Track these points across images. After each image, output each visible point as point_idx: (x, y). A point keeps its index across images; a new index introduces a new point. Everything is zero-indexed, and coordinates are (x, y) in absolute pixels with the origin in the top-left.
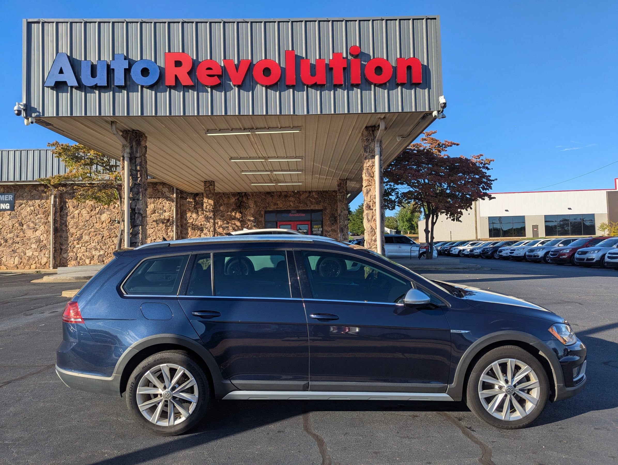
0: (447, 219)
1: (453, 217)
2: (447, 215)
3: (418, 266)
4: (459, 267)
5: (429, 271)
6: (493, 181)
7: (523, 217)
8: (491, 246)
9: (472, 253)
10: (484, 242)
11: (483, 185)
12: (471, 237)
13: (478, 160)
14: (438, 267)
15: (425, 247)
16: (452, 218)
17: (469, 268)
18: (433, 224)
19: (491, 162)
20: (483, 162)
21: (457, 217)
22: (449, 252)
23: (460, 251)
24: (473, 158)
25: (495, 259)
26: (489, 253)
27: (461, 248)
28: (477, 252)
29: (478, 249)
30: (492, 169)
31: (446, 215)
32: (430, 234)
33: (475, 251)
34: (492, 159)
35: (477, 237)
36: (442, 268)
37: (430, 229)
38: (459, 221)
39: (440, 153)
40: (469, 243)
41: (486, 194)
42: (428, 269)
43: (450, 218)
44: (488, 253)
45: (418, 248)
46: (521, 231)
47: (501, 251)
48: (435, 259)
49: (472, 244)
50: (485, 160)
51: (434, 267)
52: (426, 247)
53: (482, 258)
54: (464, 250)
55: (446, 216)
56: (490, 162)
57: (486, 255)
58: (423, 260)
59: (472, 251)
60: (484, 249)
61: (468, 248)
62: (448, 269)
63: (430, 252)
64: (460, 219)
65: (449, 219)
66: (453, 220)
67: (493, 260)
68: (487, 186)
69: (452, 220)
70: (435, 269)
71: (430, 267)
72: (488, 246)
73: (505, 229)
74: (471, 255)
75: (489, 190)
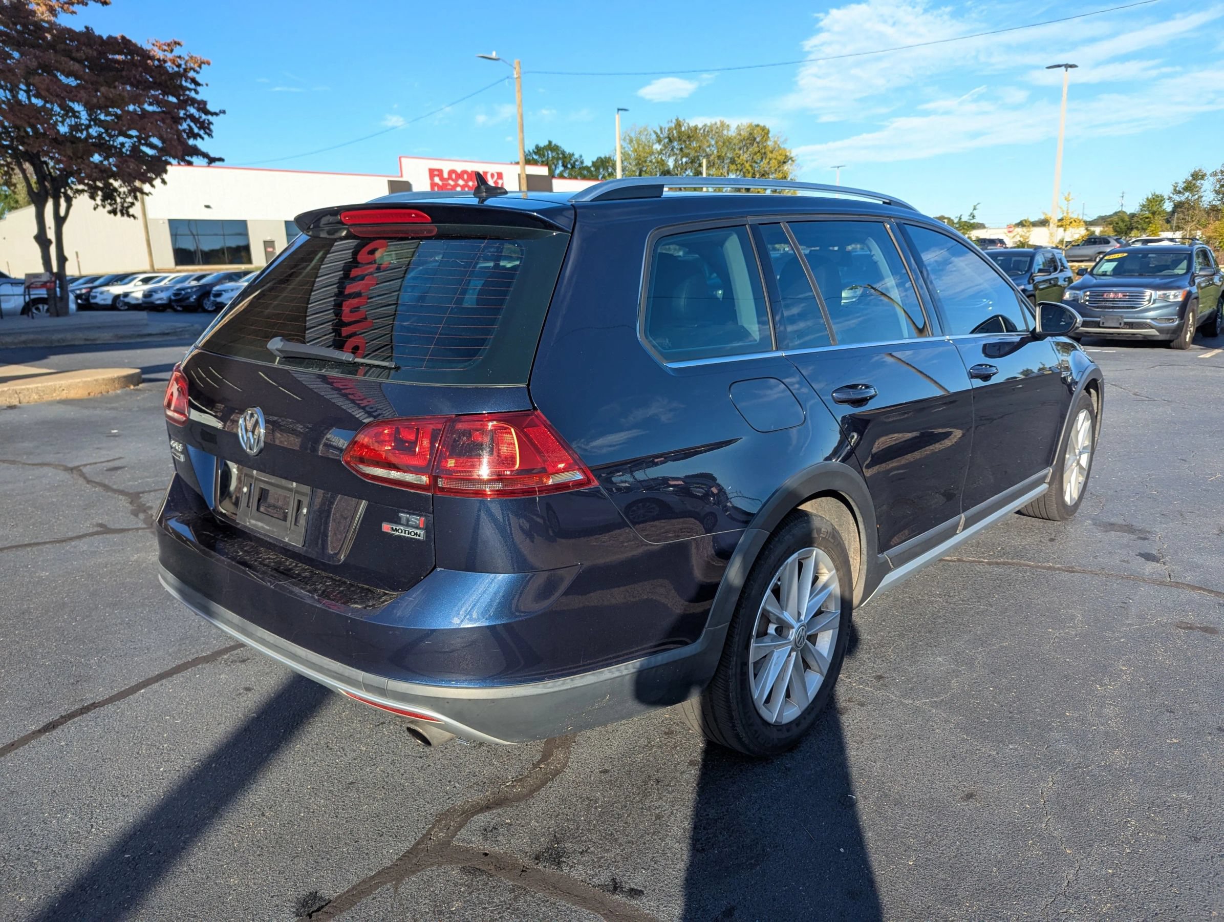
0: (95, 209)
1: (110, 204)
2: (95, 199)
3: (31, 337)
4: (150, 332)
5: (64, 347)
6: (216, 114)
7: (243, 224)
8: (194, 283)
9: (148, 300)
10: (173, 275)
11: (189, 125)
12: (137, 262)
13: (170, 56)
14: (93, 335)
15: (44, 285)
16: (109, 208)
17: (174, 333)
18: (60, 221)
19: (203, 66)
20: (182, 62)
21: (122, 206)
22: (87, 299)
23: (117, 297)
24: (156, 49)
25: (205, 311)
26: (192, 300)
27: (117, 290)
28: (161, 298)
29: (162, 289)
30: (207, 85)
31: (93, 197)
32: (53, 249)
33: (156, 296)
34: (205, 59)
35: (152, 266)
36: (106, 336)
37: (51, 234)
38: (129, 215)
39: (55, 15)
40: (135, 278)
41: (196, 151)
42: (64, 340)
43: (104, 207)
44: (188, 298)
45: (20, 290)
46: (242, 253)
47: (219, 294)
48: (73, 314)
49: (146, 281)
50: (187, 58)
51: (80, 335)
52: (46, 283)
53: (176, 311)
54: (126, 295)
55: (92, 203)
56: (200, 67)
57: (184, 304)
58: (42, 320)
59: (148, 295)
60: (178, 290)
61: (137, 290)
62: (122, 337)
63: (61, 298)
64: (131, 211)
65: (100, 209)
66: (114, 212)
67: (203, 315)
68: (200, 128)
69: (110, 212)
70: (86, 340)
71: (69, 336)
72: (186, 284)
73: (206, 248)
74: (148, 305)
75: (203, 138)
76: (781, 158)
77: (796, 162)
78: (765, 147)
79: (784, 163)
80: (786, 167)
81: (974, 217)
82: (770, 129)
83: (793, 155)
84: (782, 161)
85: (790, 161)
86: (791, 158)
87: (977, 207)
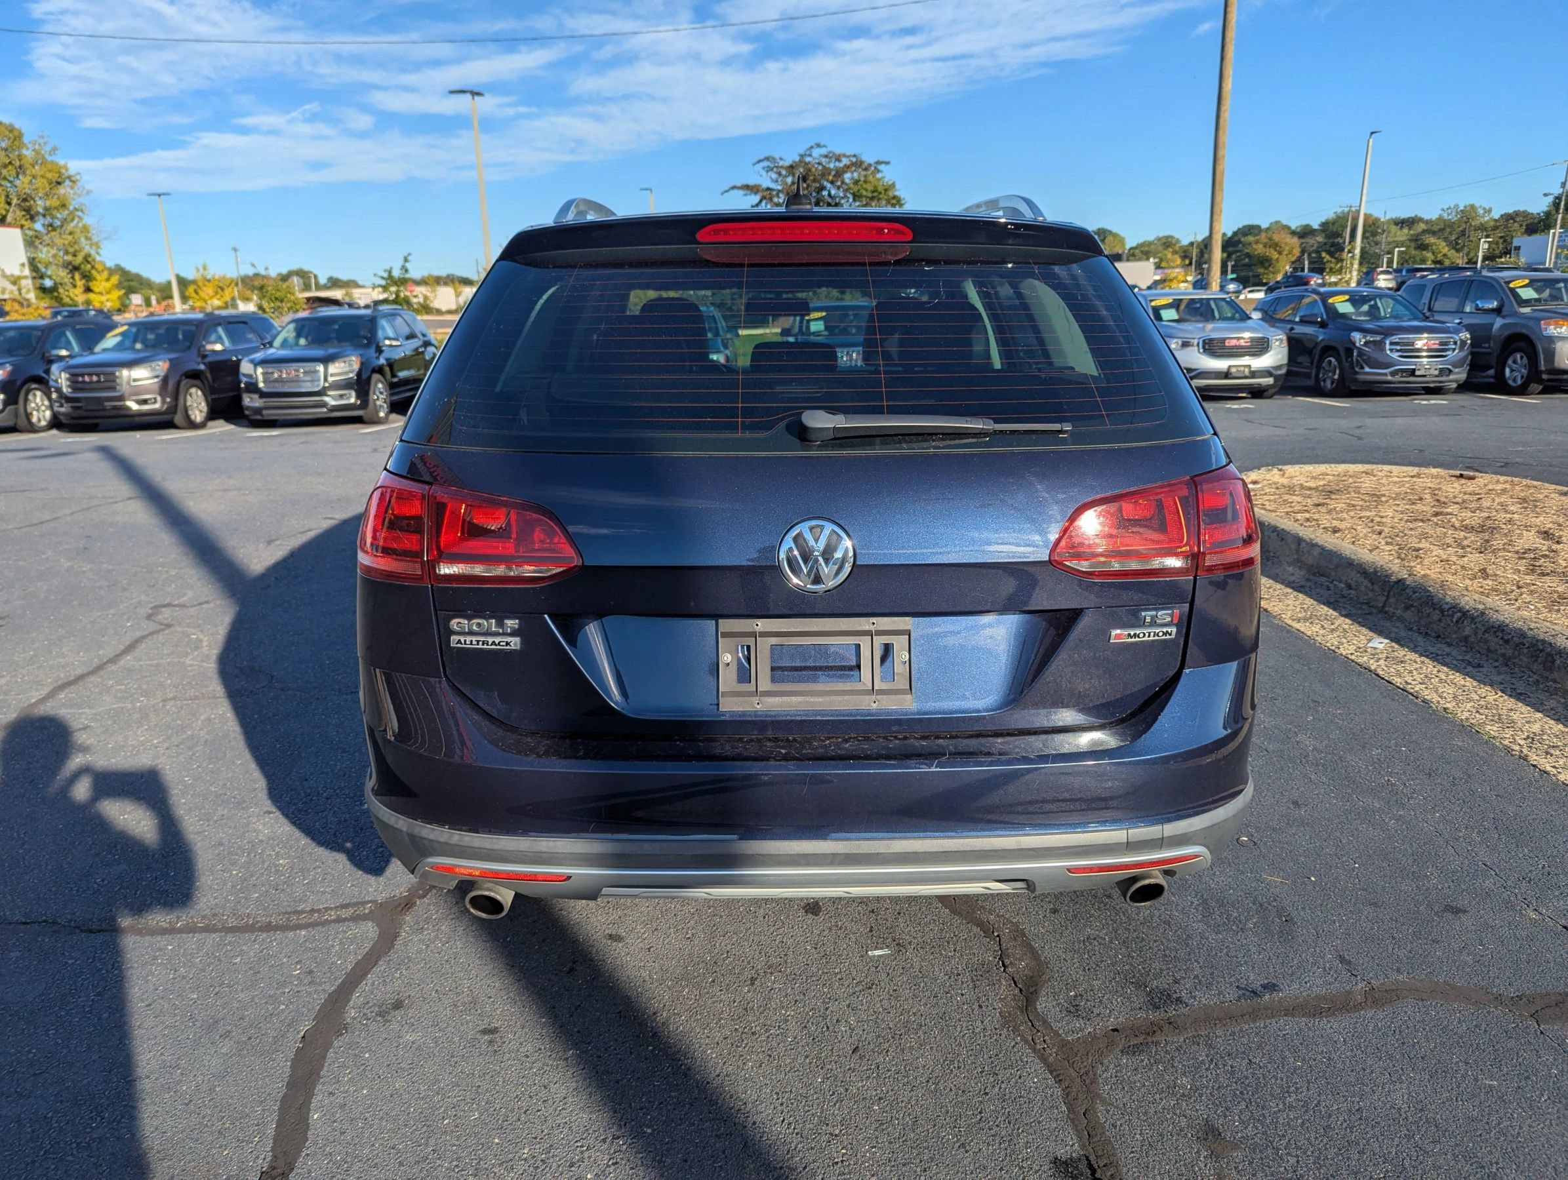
76: (53, 176)
77: (79, 183)
78: (20, 157)
79: (59, 183)
80: (61, 190)
81: (406, 271)
82: (23, 131)
83: (72, 172)
84: (54, 180)
85: (67, 182)
86: (69, 178)
87: (410, 258)
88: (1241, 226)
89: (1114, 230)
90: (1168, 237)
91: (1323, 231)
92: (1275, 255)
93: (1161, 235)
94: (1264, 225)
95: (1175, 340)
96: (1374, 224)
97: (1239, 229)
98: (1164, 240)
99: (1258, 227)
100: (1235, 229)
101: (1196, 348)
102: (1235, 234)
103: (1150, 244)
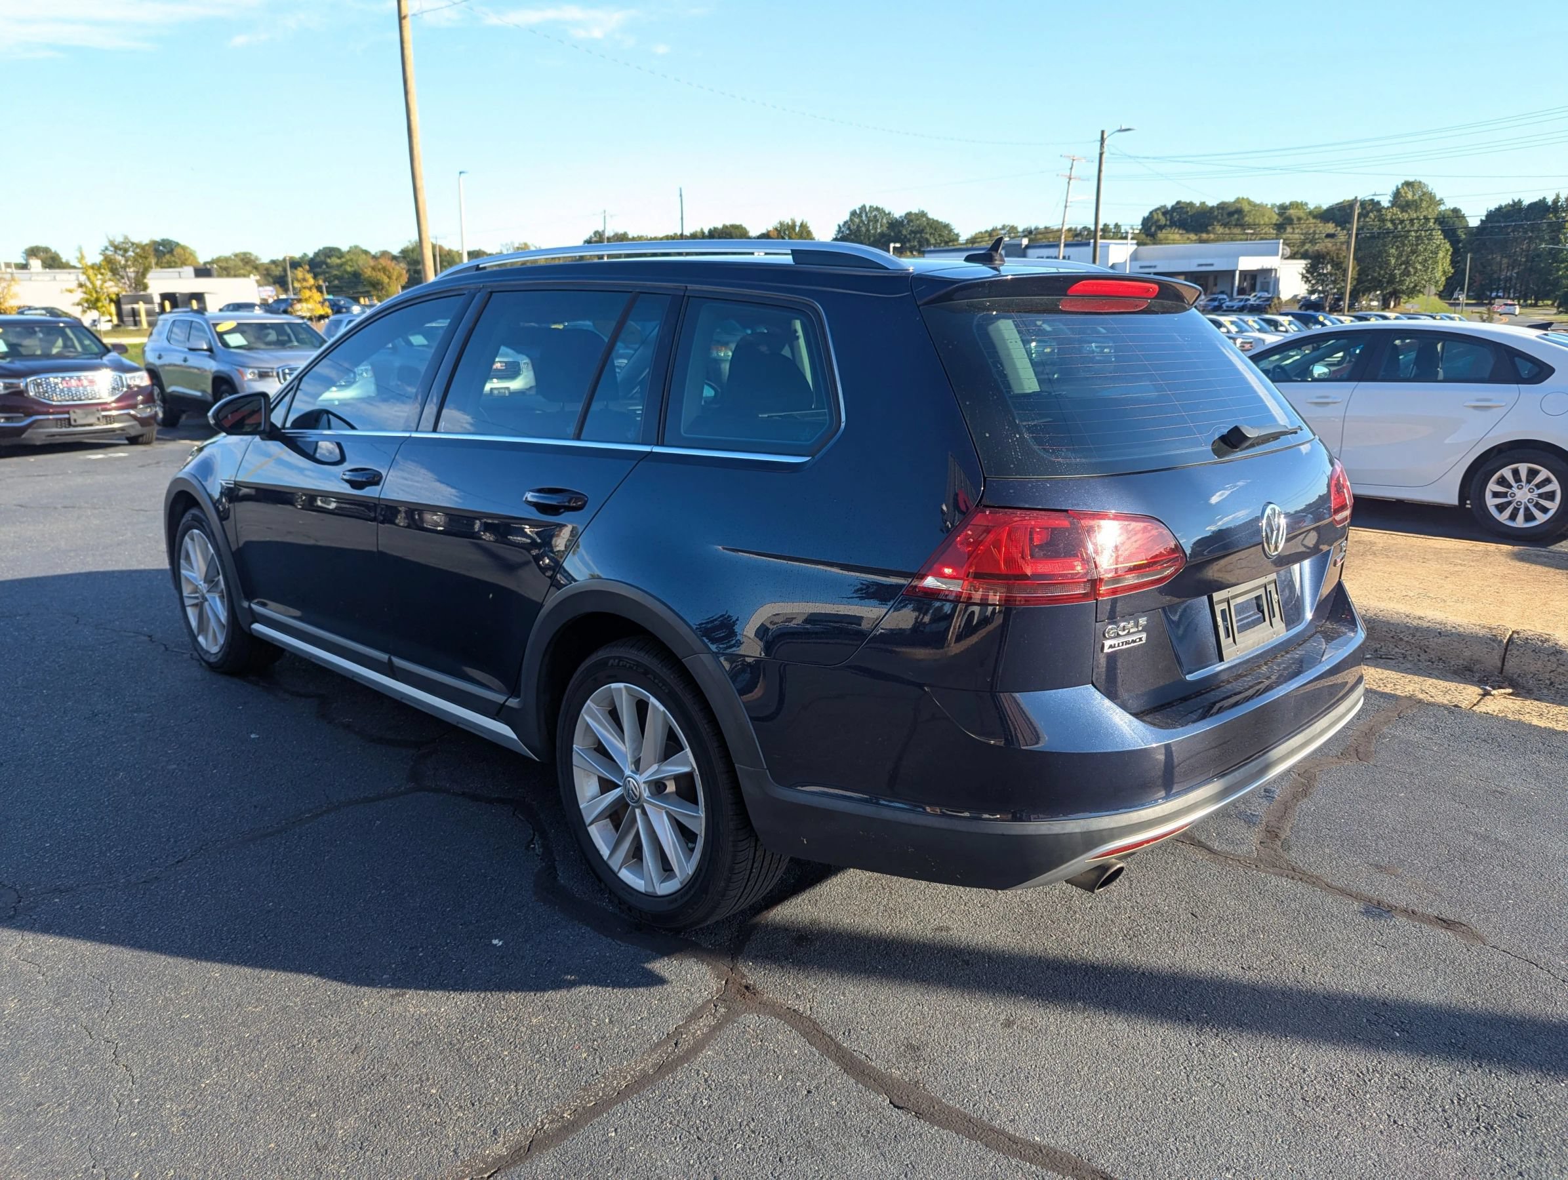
88: (321, 248)
89: (182, 243)
90: (245, 254)
91: (404, 258)
92: (386, 280)
93: (237, 251)
94: (344, 248)
95: (251, 370)
96: (448, 254)
97: (320, 251)
98: (242, 256)
99: (337, 250)
100: (316, 250)
101: (277, 379)
102: (317, 254)
103: (227, 259)
